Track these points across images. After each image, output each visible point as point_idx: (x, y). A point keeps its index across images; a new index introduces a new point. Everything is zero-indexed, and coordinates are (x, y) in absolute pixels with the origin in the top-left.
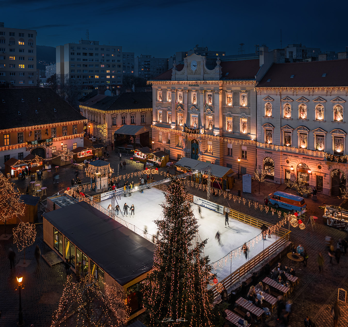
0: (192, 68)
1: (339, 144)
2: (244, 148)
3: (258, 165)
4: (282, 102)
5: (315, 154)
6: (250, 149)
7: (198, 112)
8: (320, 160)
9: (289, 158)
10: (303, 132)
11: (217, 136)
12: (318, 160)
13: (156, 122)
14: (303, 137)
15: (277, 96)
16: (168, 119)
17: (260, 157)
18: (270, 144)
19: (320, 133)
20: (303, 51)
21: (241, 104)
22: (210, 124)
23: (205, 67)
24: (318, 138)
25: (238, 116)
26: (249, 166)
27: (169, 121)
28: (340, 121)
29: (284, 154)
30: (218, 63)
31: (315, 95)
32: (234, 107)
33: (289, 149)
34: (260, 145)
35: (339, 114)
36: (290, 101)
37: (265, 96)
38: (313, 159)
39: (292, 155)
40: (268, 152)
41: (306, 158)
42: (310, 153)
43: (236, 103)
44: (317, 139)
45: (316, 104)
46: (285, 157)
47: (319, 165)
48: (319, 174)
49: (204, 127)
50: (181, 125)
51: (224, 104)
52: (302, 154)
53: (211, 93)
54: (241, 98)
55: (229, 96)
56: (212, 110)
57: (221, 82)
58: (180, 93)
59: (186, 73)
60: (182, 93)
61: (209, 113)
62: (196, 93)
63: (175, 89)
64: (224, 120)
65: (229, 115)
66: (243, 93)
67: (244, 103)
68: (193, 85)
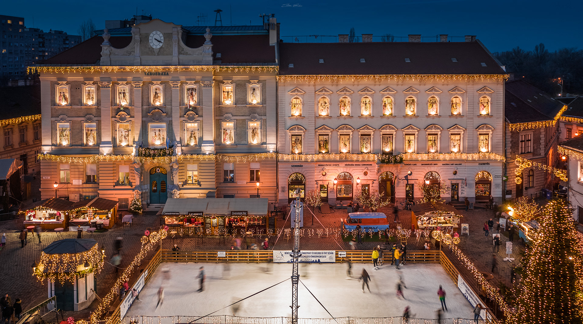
0: (151, 44)
1: (388, 142)
2: (255, 166)
3: (280, 186)
4: (316, 94)
5: (360, 157)
6: (267, 166)
7: (166, 119)
8: (367, 165)
9: (327, 169)
10: (346, 132)
11: (209, 154)
12: (365, 165)
13: (53, 145)
14: (344, 139)
15: (310, 87)
16: (87, 137)
17: (284, 174)
18: (299, 154)
19: (367, 132)
22: (191, 137)
23: (182, 44)
24: (363, 137)
25: (245, 120)
26: (265, 192)
27: (87, 140)
28: (389, 115)
29: (319, 164)
30: (208, 37)
31: (360, 85)
32: (237, 105)
33: (326, 156)
34: (283, 158)
36: (329, 93)
37: (291, 87)
38: (358, 165)
39: (330, 164)
40: (296, 166)
41: (349, 165)
42: (355, 157)
43: (241, 100)
44: (362, 140)
45: (361, 95)
46: (321, 168)
47: (366, 170)
48: (365, 182)
49: (180, 142)
50: (124, 144)
51: (218, 102)
52: (345, 161)
53: (194, 86)
54: (250, 92)
55: (228, 89)
56: (198, 113)
57: (216, 68)
58: (123, 87)
59: (138, 52)
60: (127, 87)
61: (191, 118)
62: (161, 86)
63: (109, 80)
64: (219, 127)
65: (228, 118)
66: (254, 84)
68: (157, 74)
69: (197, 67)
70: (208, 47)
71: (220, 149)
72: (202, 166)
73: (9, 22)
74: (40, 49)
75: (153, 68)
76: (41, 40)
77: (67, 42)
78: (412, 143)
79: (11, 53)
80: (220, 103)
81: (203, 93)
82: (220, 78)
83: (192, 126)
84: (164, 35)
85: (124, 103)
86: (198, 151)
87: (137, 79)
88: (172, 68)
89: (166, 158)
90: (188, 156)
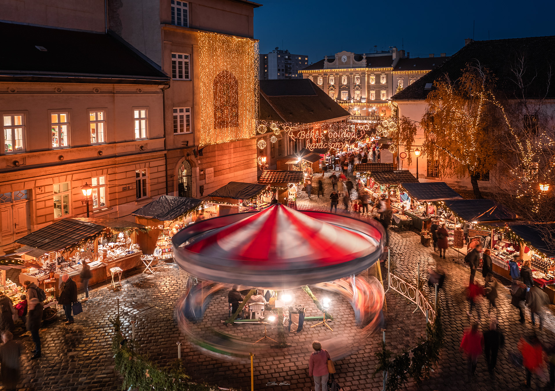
0: (342, 61)
4: (410, 79)
7: (348, 89)
11: (364, 103)
15: (407, 76)
21: (381, 82)
22: (357, 96)
23: (354, 60)
25: (380, 90)
30: (364, 57)
32: (376, 84)
43: (378, 82)
49: (353, 98)
51: (368, 82)
53: (359, 77)
54: (381, 79)
55: (372, 78)
56: (360, 87)
57: (367, 69)
58: (332, 77)
59: (337, 64)
60: (333, 77)
61: (357, 89)
62: (346, 77)
63: (327, 75)
64: (369, 93)
65: (373, 89)
66: (383, 75)
67: (383, 82)
68: (344, 72)
69: (359, 69)
70: (364, 61)
71: (369, 101)
72: (361, 107)
75: (343, 70)
80: (369, 83)
81: (362, 79)
82: (369, 73)
83: (358, 92)
84: (347, 57)
85: (332, 83)
86: (360, 102)
87: (337, 74)
88: (350, 69)
89: (347, 104)
90: (356, 103)
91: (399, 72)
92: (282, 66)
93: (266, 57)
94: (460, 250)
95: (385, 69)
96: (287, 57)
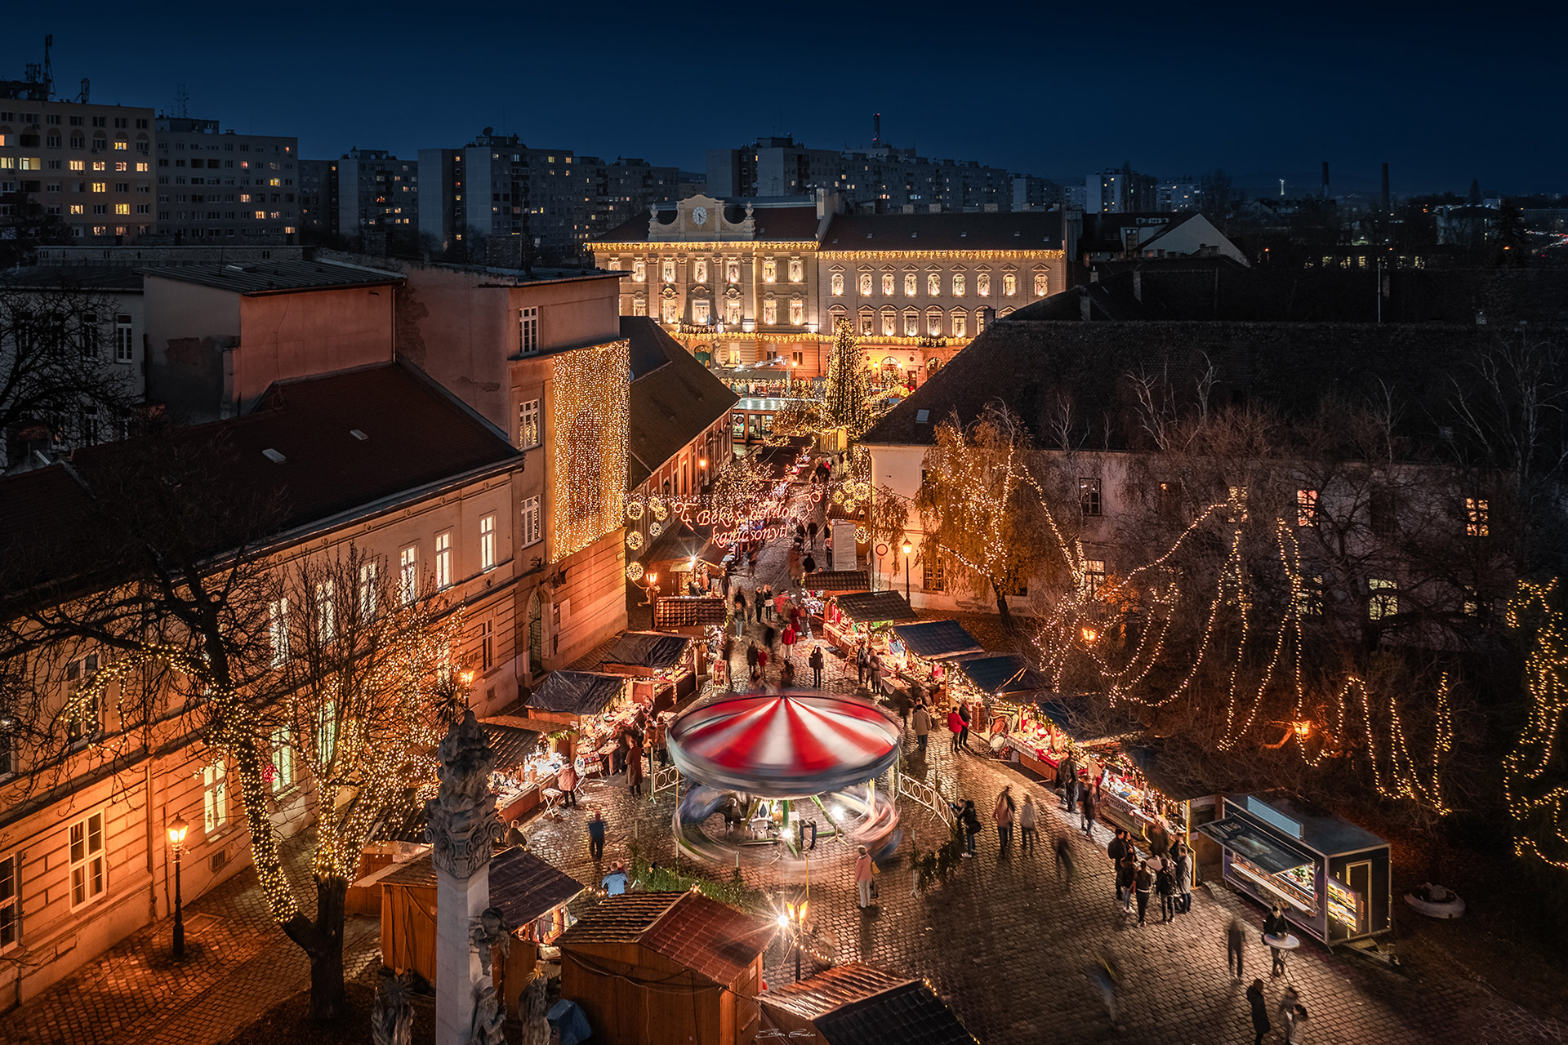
2: (799, 347)
4: (858, 273)
5: (905, 342)
6: (809, 347)
7: (709, 296)
8: (913, 349)
10: (889, 313)
11: (751, 333)
12: (910, 349)
14: (888, 321)
15: (851, 264)
19: (911, 314)
20: (800, 157)
21: (791, 277)
22: (733, 315)
23: (723, 219)
24: (908, 320)
25: (787, 299)
28: (936, 295)
30: (749, 211)
32: (779, 283)
33: (870, 339)
34: (824, 340)
35: (935, 286)
37: (833, 264)
38: (903, 349)
39: (874, 347)
41: (893, 349)
42: (899, 340)
43: (783, 277)
44: (907, 322)
45: (905, 274)
46: (864, 351)
47: (911, 356)
48: (910, 369)
49: (723, 320)
50: (670, 321)
51: (760, 279)
52: (891, 345)
53: (736, 263)
54: (791, 269)
55: (770, 266)
56: (739, 290)
57: (757, 244)
58: (669, 264)
59: (683, 228)
60: (673, 263)
61: (733, 296)
62: (705, 263)
63: (656, 256)
64: (761, 305)
65: (770, 296)
66: (795, 261)
67: (796, 277)
68: (699, 250)
69: (738, 244)
70: (749, 223)
71: (762, 328)
72: (744, 345)
73: (551, 160)
74: (600, 199)
75: (696, 245)
76: (601, 180)
77: (650, 182)
78: (963, 326)
79: (553, 213)
80: (762, 281)
81: (745, 270)
82: (762, 254)
83: (734, 304)
84: (707, 210)
85: (670, 279)
86: (740, 329)
87: (681, 255)
88: (714, 244)
89: (709, 336)
90: (730, 334)
91: (833, 255)
92: (505, 184)
93: (458, 159)
94: (981, 735)
95: (799, 245)
96: (516, 158)
